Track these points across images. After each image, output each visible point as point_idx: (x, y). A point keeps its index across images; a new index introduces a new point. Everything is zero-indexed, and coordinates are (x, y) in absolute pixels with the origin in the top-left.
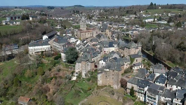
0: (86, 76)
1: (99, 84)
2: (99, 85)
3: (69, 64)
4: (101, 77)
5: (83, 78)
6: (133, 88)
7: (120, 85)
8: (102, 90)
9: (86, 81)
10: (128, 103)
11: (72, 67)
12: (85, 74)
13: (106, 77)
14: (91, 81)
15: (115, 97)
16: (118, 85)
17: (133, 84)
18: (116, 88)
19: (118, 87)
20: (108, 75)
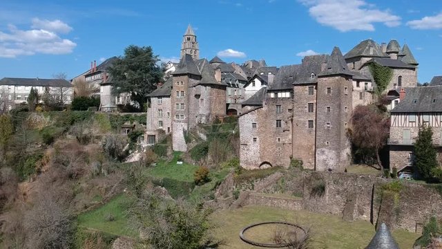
0: (188, 140)
1: (247, 162)
2: (244, 166)
3: (123, 114)
4: (254, 124)
5: (174, 153)
6: (425, 136)
7: (348, 150)
8: (259, 184)
9: (189, 160)
10: (413, 211)
11: (134, 123)
12: (185, 132)
13: (279, 123)
14: (209, 158)
15: (331, 202)
16: (338, 150)
17: (426, 118)
18: (332, 163)
19: (338, 156)
20: (289, 114)
